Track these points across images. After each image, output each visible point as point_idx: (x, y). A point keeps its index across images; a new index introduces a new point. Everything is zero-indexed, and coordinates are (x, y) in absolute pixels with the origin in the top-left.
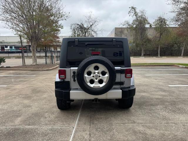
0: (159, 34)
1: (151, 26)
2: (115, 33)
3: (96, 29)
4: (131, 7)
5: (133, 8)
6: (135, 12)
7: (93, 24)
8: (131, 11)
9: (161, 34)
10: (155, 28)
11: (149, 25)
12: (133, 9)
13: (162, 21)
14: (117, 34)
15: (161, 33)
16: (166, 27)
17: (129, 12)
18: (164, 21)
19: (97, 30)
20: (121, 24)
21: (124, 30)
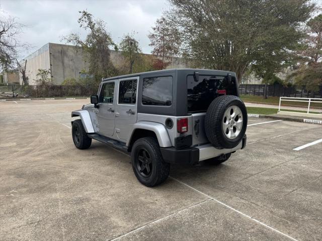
0: (130, 62)
1: (116, 48)
2: (50, 54)
3: (14, 41)
4: (82, 11)
5: (85, 13)
6: (90, 23)
7: (4, 31)
8: (83, 19)
9: (132, 63)
10: (124, 53)
11: (114, 46)
12: (86, 16)
13: (131, 43)
14: (54, 56)
15: (132, 61)
16: (138, 53)
17: (80, 19)
18: (135, 44)
19: (16, 43)
20: (63, 38)
21: (68, 49)
